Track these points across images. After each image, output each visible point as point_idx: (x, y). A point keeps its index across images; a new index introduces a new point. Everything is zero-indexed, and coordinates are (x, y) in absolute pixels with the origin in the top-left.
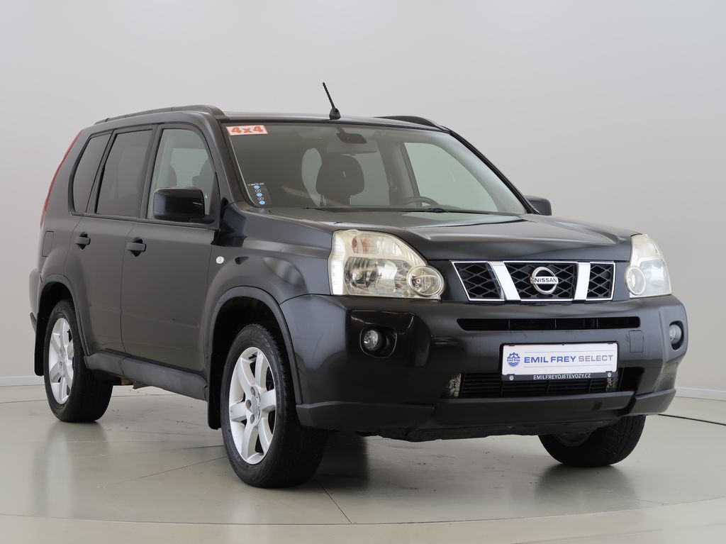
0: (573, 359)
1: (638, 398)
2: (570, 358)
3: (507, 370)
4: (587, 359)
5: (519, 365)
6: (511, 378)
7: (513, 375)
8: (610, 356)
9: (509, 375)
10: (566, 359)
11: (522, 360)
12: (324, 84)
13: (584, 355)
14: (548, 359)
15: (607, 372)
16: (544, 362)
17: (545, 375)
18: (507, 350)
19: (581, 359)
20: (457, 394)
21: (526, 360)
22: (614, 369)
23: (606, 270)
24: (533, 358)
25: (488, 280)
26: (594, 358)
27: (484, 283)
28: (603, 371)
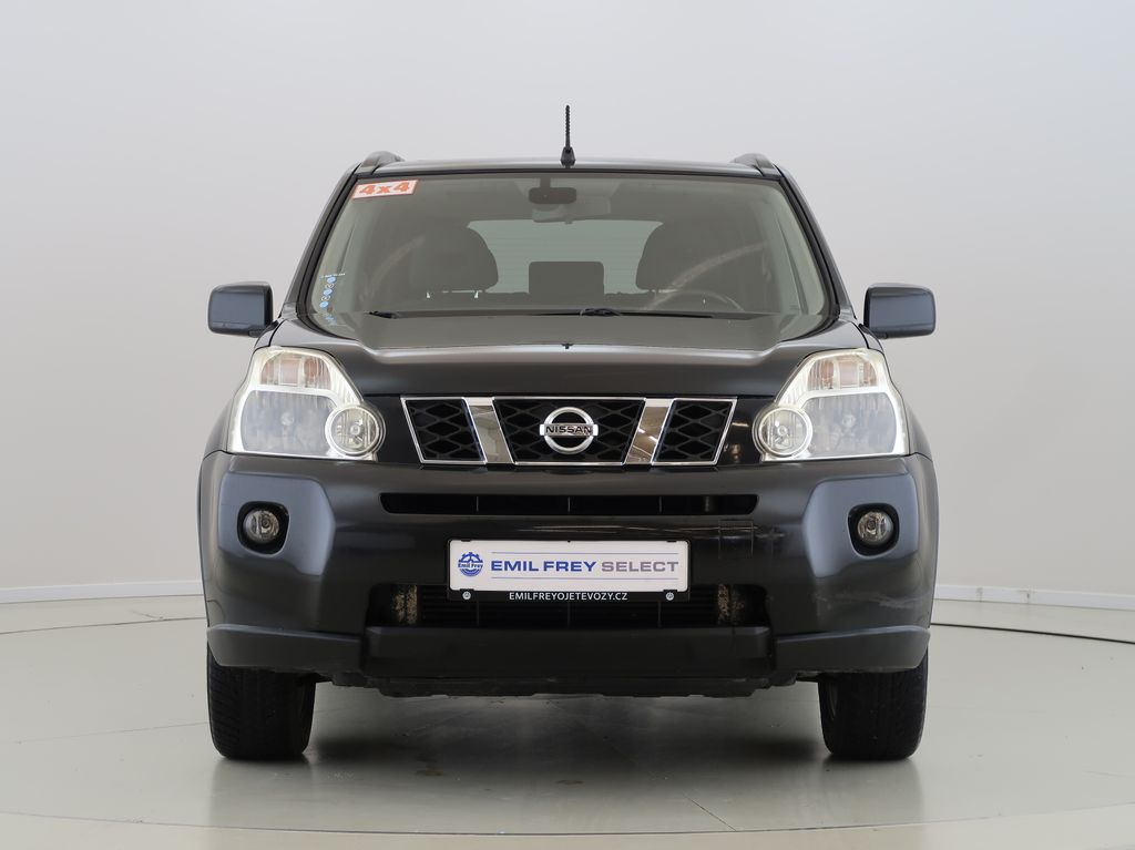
0: (590, 568)
1: (780, 642)
2: (583, 565)
3: (458, 581)
4: (620, 566)
5: (480, 574)
6: (467, 596)
7: (471, 591)
8: (673, 564)
9: (463, 591)
10: (575, 567)
11: (487, 566)
12: (568, 108)
13: (614, 560)
14: (538, 564)
15: (666, 592)
16: (531, 569)
17: (531, 593)
18: (458, 549)
19: (607, 566)
20: (412, 619)
21: (495, 566)
22: (682, 586)
23: (714, 412)
24: (507, 563)
25: (461, 429)
26: (636, 565)
27: (451, 433)
28: (660, 589)
